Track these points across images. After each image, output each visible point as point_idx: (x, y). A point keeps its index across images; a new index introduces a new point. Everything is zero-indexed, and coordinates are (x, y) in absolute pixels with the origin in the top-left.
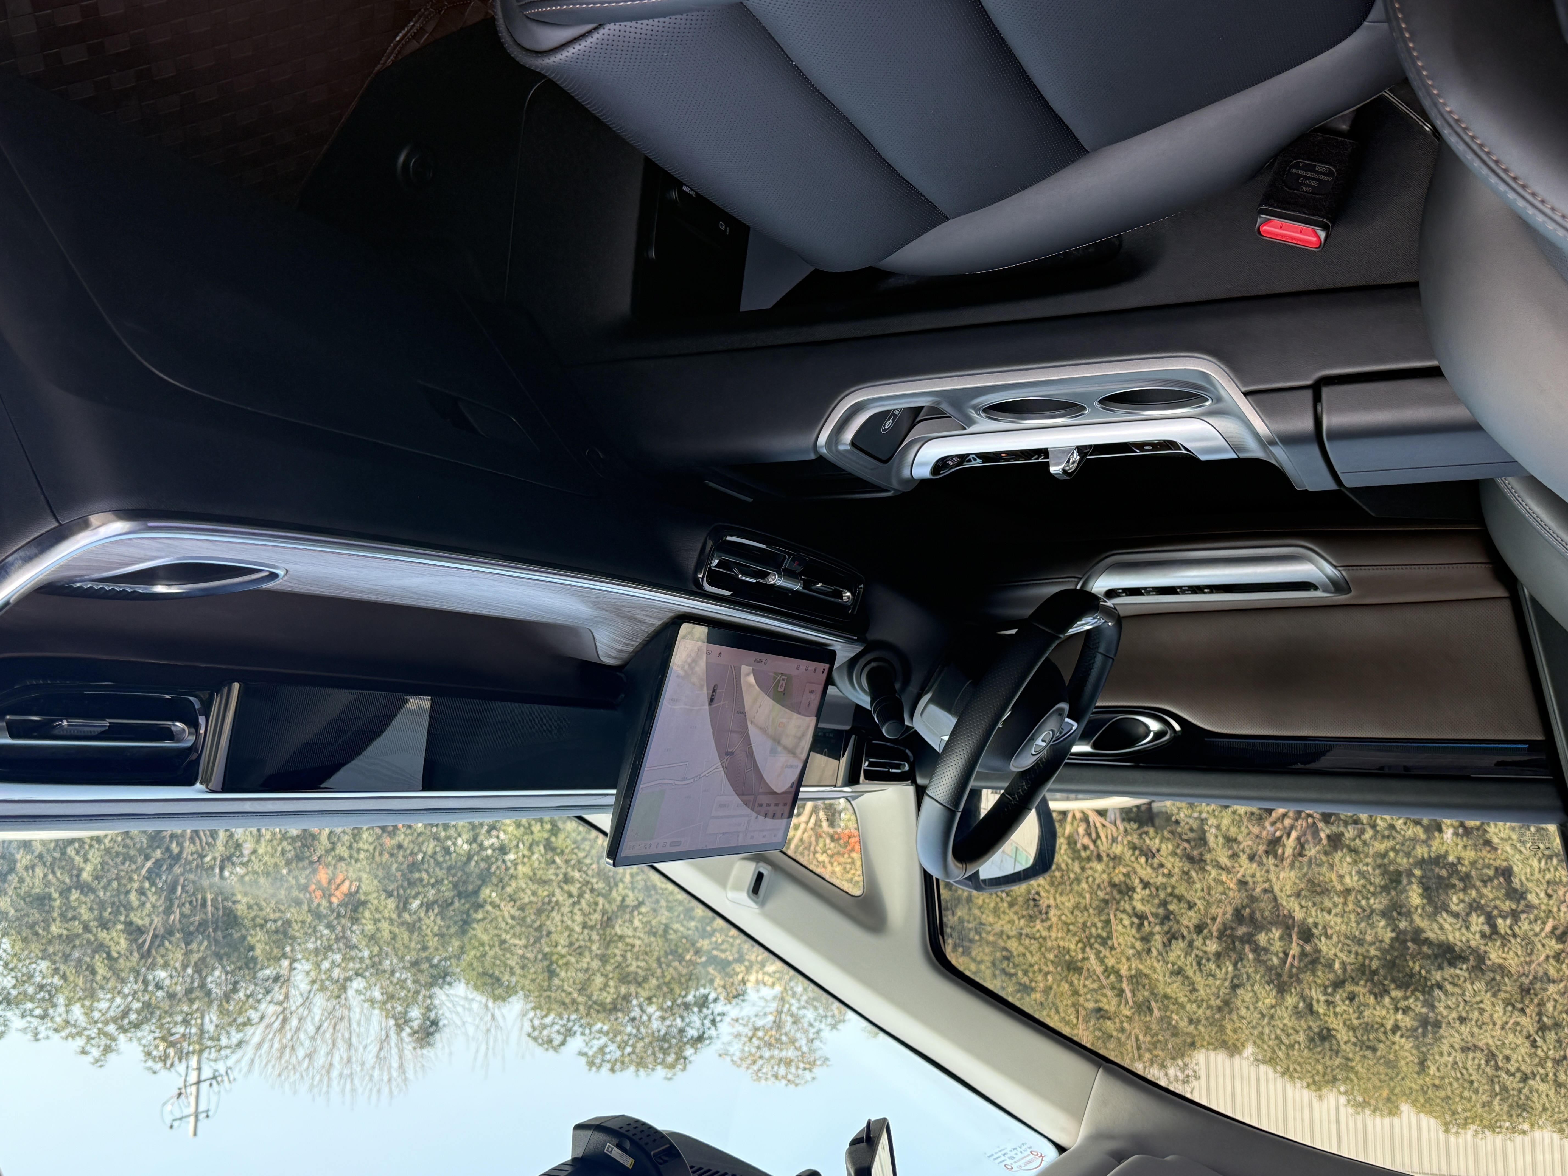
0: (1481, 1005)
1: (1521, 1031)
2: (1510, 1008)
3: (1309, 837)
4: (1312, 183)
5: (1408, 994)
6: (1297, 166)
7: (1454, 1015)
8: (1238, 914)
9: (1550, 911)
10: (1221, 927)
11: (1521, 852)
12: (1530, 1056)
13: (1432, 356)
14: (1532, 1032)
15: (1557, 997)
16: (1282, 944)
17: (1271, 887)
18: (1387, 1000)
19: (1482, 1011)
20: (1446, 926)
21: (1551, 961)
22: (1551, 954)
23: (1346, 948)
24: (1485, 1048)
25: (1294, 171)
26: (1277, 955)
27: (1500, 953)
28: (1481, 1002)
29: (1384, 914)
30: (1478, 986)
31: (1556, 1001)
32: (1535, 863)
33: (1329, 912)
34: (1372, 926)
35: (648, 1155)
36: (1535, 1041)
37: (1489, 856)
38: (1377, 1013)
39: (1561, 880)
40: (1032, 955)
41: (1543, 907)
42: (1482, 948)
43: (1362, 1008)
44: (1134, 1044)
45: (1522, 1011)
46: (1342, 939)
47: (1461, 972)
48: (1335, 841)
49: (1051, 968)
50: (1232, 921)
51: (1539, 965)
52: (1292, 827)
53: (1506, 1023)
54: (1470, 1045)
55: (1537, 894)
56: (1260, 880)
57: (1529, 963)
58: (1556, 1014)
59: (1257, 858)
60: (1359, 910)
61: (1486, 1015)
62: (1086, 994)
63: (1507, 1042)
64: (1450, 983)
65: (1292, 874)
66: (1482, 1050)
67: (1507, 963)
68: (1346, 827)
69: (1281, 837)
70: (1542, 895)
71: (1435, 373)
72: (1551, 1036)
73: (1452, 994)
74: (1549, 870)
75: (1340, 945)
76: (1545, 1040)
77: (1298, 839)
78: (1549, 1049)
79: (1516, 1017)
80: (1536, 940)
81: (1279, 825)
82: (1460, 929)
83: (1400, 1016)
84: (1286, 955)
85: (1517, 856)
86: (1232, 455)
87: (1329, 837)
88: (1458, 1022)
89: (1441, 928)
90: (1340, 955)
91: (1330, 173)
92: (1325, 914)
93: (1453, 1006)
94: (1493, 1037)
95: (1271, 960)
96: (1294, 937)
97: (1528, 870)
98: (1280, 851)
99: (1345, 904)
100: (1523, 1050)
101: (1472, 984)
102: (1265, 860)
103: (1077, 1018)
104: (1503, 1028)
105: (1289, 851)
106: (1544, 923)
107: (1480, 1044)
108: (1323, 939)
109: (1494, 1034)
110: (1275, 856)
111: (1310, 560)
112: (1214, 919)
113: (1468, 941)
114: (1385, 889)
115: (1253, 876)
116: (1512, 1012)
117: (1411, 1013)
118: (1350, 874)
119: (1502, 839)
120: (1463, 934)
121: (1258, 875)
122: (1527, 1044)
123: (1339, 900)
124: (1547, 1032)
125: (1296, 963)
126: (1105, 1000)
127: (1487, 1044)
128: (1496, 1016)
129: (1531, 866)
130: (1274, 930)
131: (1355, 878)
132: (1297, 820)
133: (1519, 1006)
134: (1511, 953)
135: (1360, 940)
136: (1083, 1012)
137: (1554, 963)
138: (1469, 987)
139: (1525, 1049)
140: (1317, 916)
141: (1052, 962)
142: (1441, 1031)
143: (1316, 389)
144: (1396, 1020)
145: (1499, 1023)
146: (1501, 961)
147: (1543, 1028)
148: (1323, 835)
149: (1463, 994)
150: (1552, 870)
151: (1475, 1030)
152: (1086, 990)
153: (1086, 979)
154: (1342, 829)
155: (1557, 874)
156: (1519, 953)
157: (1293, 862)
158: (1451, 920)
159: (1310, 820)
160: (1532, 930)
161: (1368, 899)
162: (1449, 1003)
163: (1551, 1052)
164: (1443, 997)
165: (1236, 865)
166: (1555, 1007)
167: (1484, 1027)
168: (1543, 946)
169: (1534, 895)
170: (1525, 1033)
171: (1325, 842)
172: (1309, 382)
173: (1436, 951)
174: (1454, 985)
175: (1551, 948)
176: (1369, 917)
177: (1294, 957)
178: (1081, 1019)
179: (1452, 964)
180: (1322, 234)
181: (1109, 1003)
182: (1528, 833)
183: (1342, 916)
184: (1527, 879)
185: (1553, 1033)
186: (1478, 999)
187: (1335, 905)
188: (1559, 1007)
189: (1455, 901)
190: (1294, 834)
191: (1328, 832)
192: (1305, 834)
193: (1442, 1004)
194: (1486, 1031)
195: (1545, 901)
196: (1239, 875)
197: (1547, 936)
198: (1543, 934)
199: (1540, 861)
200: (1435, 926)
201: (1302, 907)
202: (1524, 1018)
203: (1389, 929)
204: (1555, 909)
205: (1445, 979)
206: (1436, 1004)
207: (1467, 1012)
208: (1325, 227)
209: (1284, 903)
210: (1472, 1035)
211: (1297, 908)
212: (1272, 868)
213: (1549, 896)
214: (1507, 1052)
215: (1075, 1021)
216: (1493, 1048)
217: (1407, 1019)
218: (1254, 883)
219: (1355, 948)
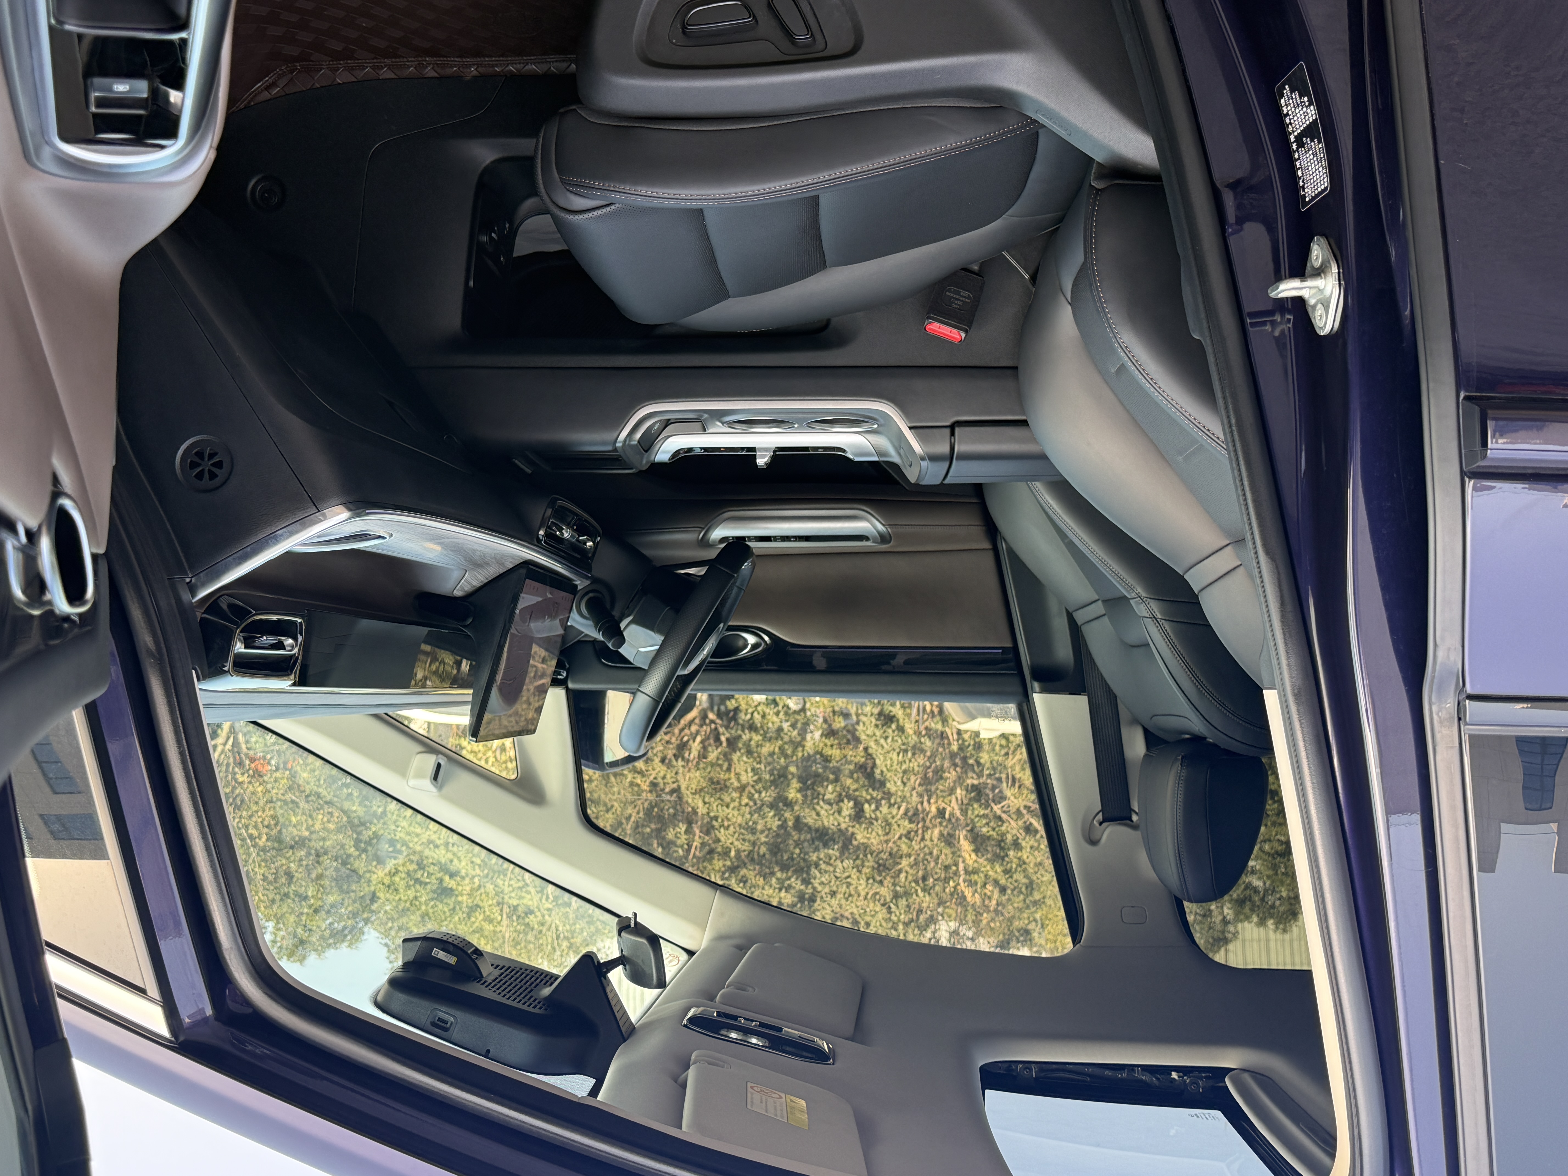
0: (849, 880)
1: (879, 901)
2: (871, 881)
3: (712, 741)
4: (959, 303)
5: (790, 874)
6: (949, 291)
7: (827, 890)
8: (648, 812)
9: (905, 797)
10: (634, 825)
11: (882, 747)
12: (886, 920)
13: (1024, 414)
14: (888, 900)
15: (908, 869)
16: (686, 837)
17: (679, 787)
18: (774, 880)
19: (849, 885)
20: (823, 812)
21: (904, 838)
22: (905, 832)
23: (741, 837)
24: (850, 916)
25: (948, 293)
26: (682, 847)
27: (866, 832)
28: (849, 877)
29: (772, 806)
30: (846, 863)
31: (907, 872)
32: (895, 756)
33: (728, 807)
34: (763, 817)
35: (466, 953)
36: (890, 908)
37: (851, 753)
38: (765, 892)
39: (913, 770)
40: (460, 861)
41: (900, 793)
42: (850, 829)
43: (753, 889)
44: (554, 935)
45: (881, 883)
46: (738, 829)
47: (834, 852)
48: (732, 743)
49: (478, 871)
50: (644, 820)
51: (894, 842)
52: (698, 733)
53: (867, 894)
54: (838, 915)
55: (895, 783)
56: (670, 781)
57: (887, 842)
58: (907, 883)
59: (667, 761)
60: (751, 803)
61: (852, 888)
62: (510, 892)
63: (868, 910)
64: (824, 862)
65: (698, 774)
66: (848, 919)
67: (869, 842)
68: (743, 731)
69: (688, 741)
70: (899, 783)
71: (1024, 423)
72: (903, 902)
73: (826, 872)
74: (905, 762)
75: (737, 835)
76: (898, 907)
77: (702, 742)
78: (901, 914)
79: (876, 888)
80: (893, 821)
81: (687, 731)
82: (833, 814)
83: (783, 894)
84: (690, 847)
85: (880, 750)
86: (876, 459)
87: (728, 740)
88: (829, 896)
89: (818, 814)
90: (736, 843)
91: (969, 297)
92: (725, 808)
93: (826, 882)
94: (857, 907)
95: (677, 851)
96: (697, 831)
97: (889, 762)
98: (686, 755)
99: (740, 798)
100: (880, 916)
101: (842, 862)
102: (674, 763)
103: (502, 915)
104: (866, 898)
105: (694, 753)
106: (899, 808)
107: (847, 914)
108: (722, 830)
109: (859, 904)
110: (683, 759)
111: (868, 521)
112: (628, 818)
113: (839, 825)
114: (773, 782)
115: (664, 778)
116: (872, 884)
117: (792, 891)
118: (746, 771)
119: (868, 736)
120: (835, 819)
121: (668, 776)
122: (884, 911)
123: (735, 795)
124: (900, 899)
125: (697, 853)
126: (529, 897)
127: (852, 913)
128: (860, 888)
129: (891, 759)
130: (681, 825)
131: (750, 774)
132: (701, 726)
133: (878, 878)
134: (874, 833)
135: (752, 829)
136: (506, 909)
137: (906, 841)
138: (840, 864)
139: (882, 914)
140: (718, 810)
141: (479, 866)
142: (816, 905)
143: (952, 427)
144: (780, 898)
145: (863, 894)
146: (865, 841)
147: (896, 896)
148: (723, 738)
149: (835, 871)
150: (907, 761)
151: (843, 902)
152: (511, 889)
153: (511, 879)
154: (739, 732)
155: (911, 765)
156: (880, 832)
157: (698, 763)
158: (827, 807)
159: (713, 726)
160: (890, 813)
161: (760, 793)
162: (823, 879)
163: (902, 917)
164: (818, 875)
165: (650, 768)
166: (906, 877)
167: (850, 899)
168: (899, 826)
169: (892, 782)
170: (882, 901)
171: (725, 744)
172: (948, 424)
173: (814, 835)
174: (828, 864)
175: (905, 827)
176: (760, 808)
177: (696, 848)
178: (505, 916)
179: (826, 845)
180: (963, 335)
181: (531, 899)
182: (890, 731)
183: (739, 810)
184: (888, 770)
185: (904, 899)
186: (847, 874)
187: (733, 800)
188: (910, 878)
189: (830, 791)
190: (699, 739)
191: (728, 735)
192: (708, 738)
193: (817, 881)
194: (852, 902)
195: (901, 788)
196: (652, 778)
197: (902, 818)
198: (899, 817)
199: (898, 754)
200: (814, 814)
201: (705, 803)
202: (882, 888)
203: (777, 818)
204: (908, 795)
205: (820, 859)
206: (812, 880)
207: (837, 886)
208: (966, 332)
209: (690, 801)
210: (841, 907)
211: (700, 804)
212: (681, 770)
213: (904, 784)
214: (868, 919)
215: (499, 918)
216: (857, 917)
217: (789, 896)
218: (664, 784)
219: (750, 837)
